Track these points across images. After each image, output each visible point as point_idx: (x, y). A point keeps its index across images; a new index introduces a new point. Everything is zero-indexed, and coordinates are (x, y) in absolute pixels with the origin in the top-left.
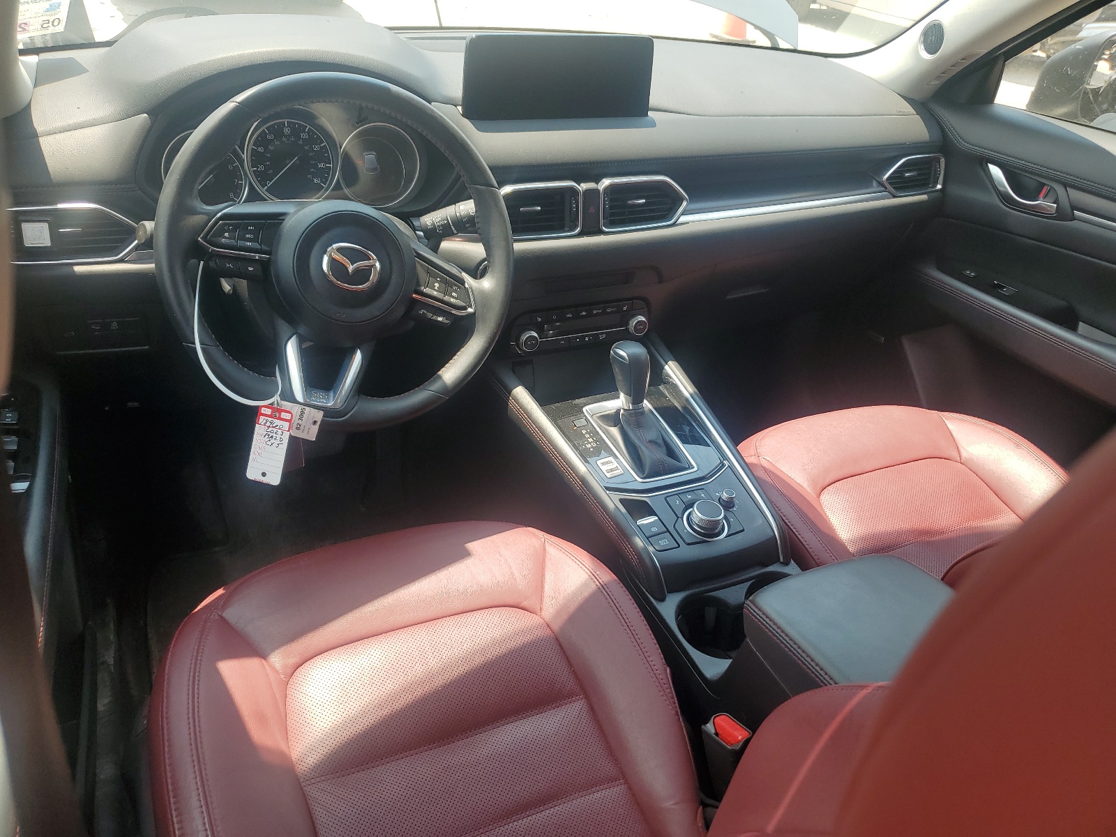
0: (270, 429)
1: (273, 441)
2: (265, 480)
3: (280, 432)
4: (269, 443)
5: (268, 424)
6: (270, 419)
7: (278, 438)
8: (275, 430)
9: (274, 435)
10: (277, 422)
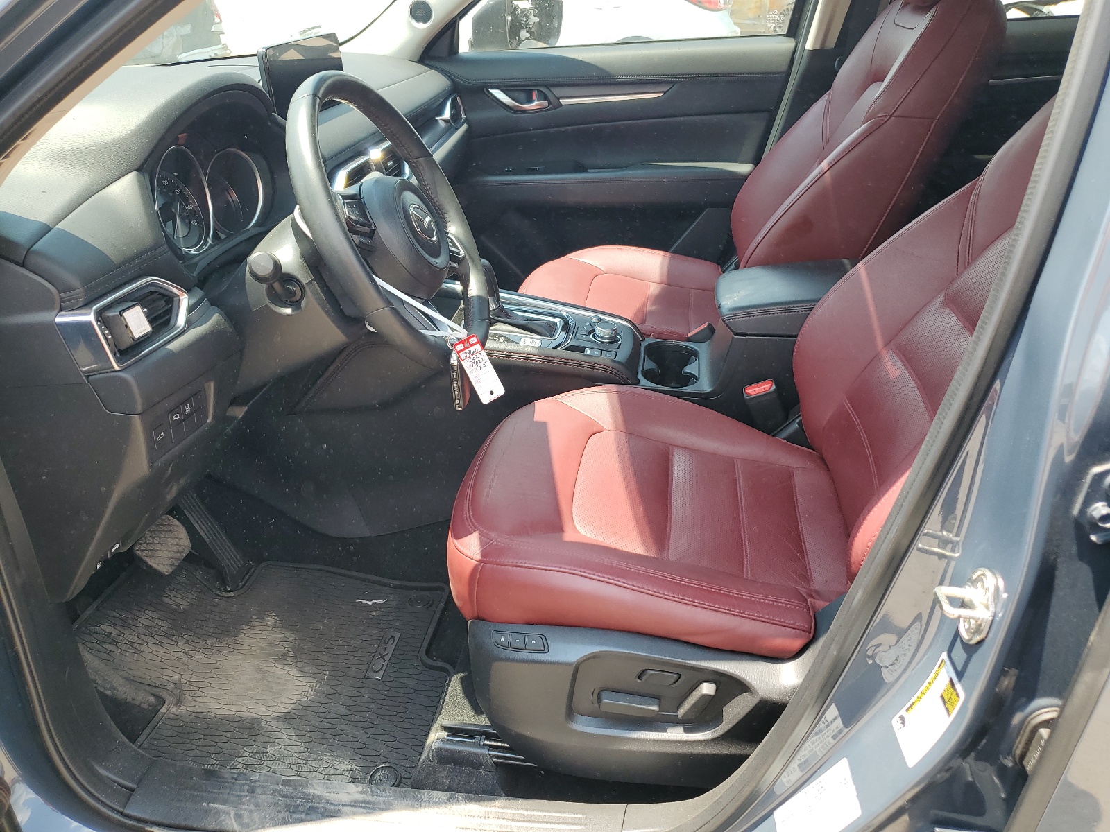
0: (472, 357)
1: (479, 365)
2: (495, 396)
3: (479, 355)
4: (479, 368)
5: (468, 355)
6: (466, 351)
7: (481, 360)
8: (474, 356)
9: (477, 360)
10: (472, 349)
